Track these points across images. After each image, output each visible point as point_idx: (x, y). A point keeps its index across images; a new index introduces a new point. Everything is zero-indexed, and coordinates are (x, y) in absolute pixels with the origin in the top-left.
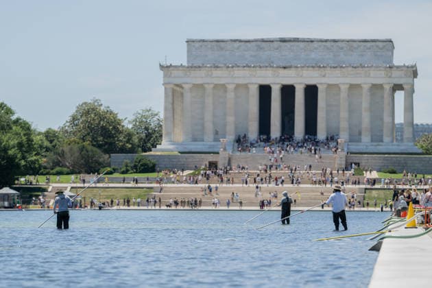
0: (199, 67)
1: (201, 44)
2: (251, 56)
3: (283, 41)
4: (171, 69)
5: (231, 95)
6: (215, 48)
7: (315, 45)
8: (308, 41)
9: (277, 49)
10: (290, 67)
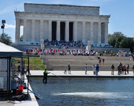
0: (30, 13)
1: (30, 5)
2: (49, 11)
3: (61, 5)
4: (19, 13)
5: (42, 24)
6: (35, 7)
7: (72, 7)
8: (70, 6)
9: (58, 8)
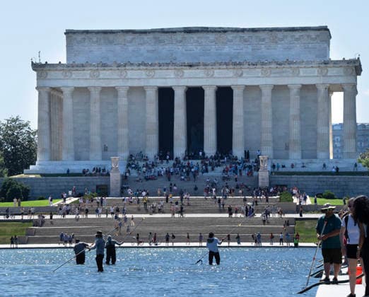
0: (83, 66)
1: (83, 36)
2: (148, 51)
3: (188, 31)
4: (47, 68)
5: (123, 101)
6: (102, 41)
7: (230, 36)
8: (220, 32)
9: (181, 41)
10: (198, 65)
